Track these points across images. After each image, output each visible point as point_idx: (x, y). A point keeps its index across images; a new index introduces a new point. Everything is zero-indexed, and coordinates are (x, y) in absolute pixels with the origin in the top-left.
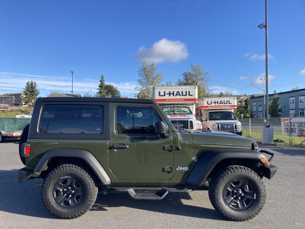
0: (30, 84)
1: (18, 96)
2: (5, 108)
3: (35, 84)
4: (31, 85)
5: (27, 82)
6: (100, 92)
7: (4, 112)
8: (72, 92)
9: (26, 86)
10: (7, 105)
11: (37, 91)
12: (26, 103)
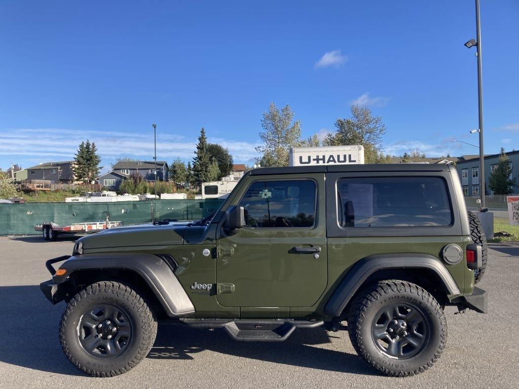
0: (85, 146)
1: (65, 166)
2: (46, 186)
3: (94, 146)
4: (86, 148)
5: (81, 144)
6: (200, 158)
7: (46, 193)
8: (155, 158)
9: (80, 150)
10: (49, 182)
11: (96, 157)
12: (80, 177)
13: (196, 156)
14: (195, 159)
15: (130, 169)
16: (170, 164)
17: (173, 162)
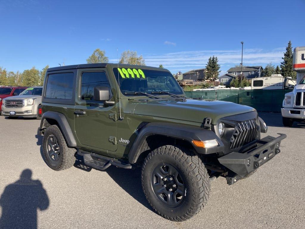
0: (212, 59)
1: (201, 71)
2: (191, 83)
3: (216, 59)
4: (212, 60)
5: (209, 58)
7: (190, 87)
8: (241, 64)
9: (209, 62)
10: (192, 81)
11: (217, 65)
12: (208, 78)
13: (283, 61)
14: (282, 63)
15: (237, 72)
16: (264, 68)
17: (266, 65)
